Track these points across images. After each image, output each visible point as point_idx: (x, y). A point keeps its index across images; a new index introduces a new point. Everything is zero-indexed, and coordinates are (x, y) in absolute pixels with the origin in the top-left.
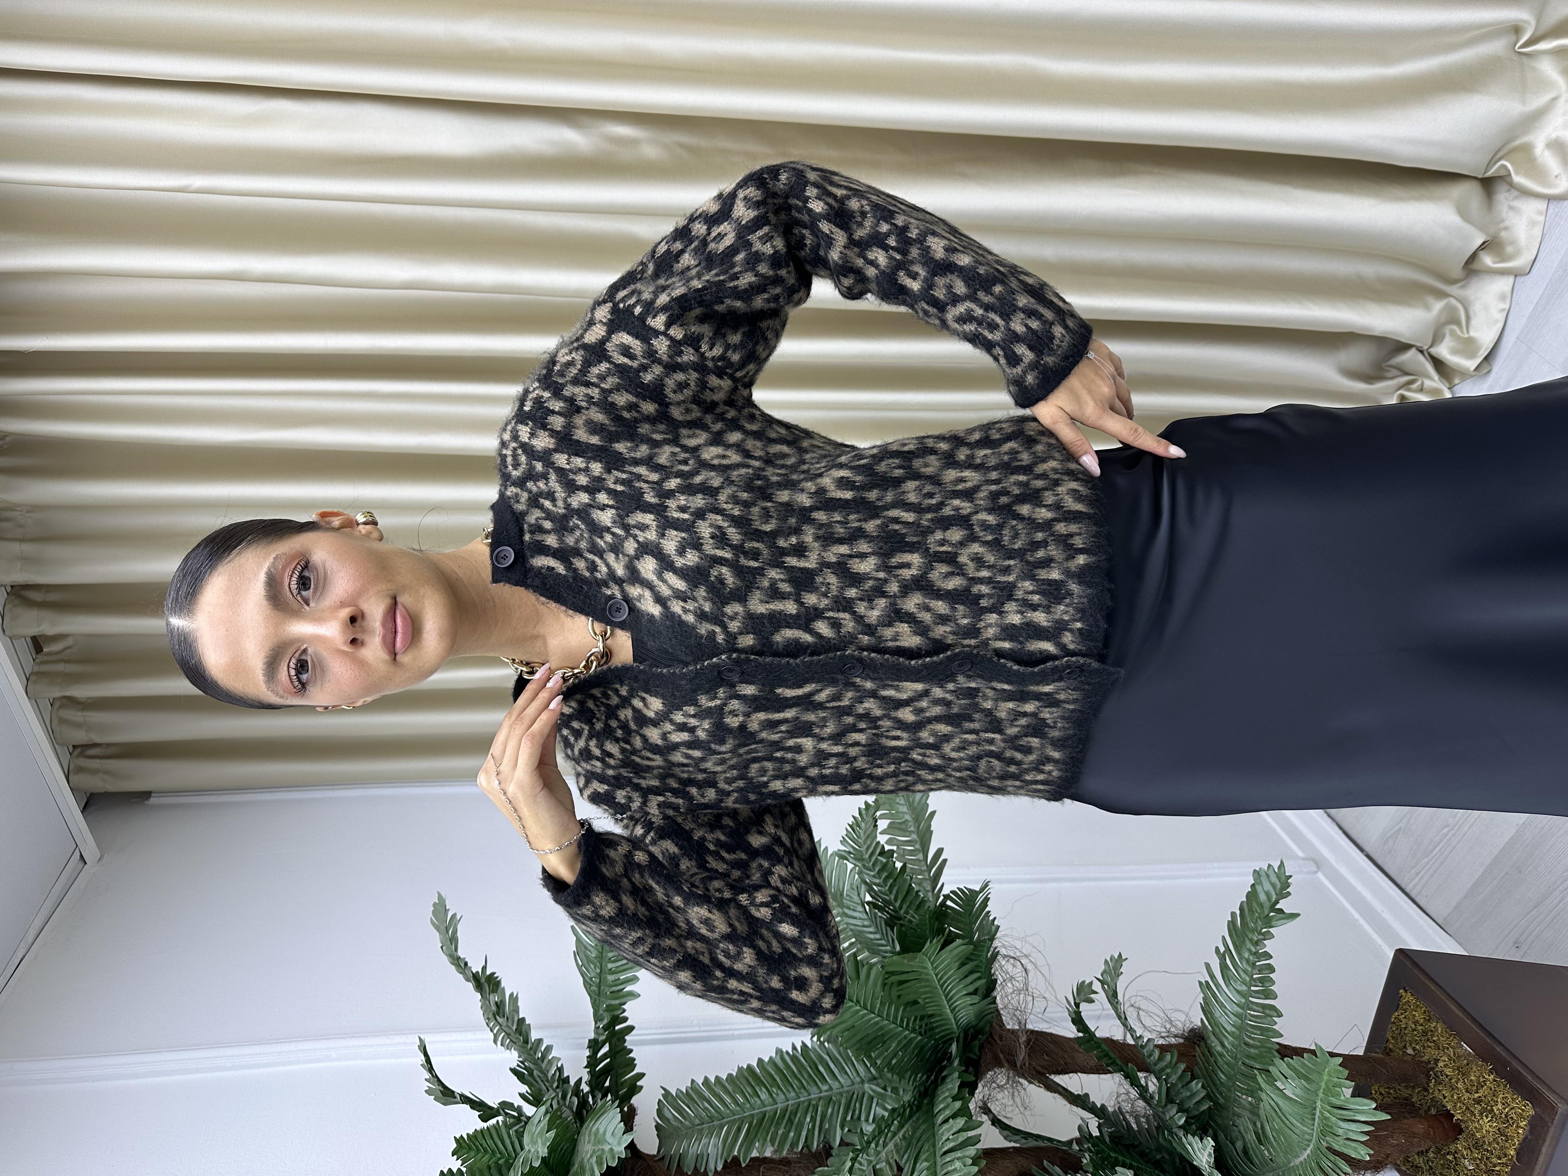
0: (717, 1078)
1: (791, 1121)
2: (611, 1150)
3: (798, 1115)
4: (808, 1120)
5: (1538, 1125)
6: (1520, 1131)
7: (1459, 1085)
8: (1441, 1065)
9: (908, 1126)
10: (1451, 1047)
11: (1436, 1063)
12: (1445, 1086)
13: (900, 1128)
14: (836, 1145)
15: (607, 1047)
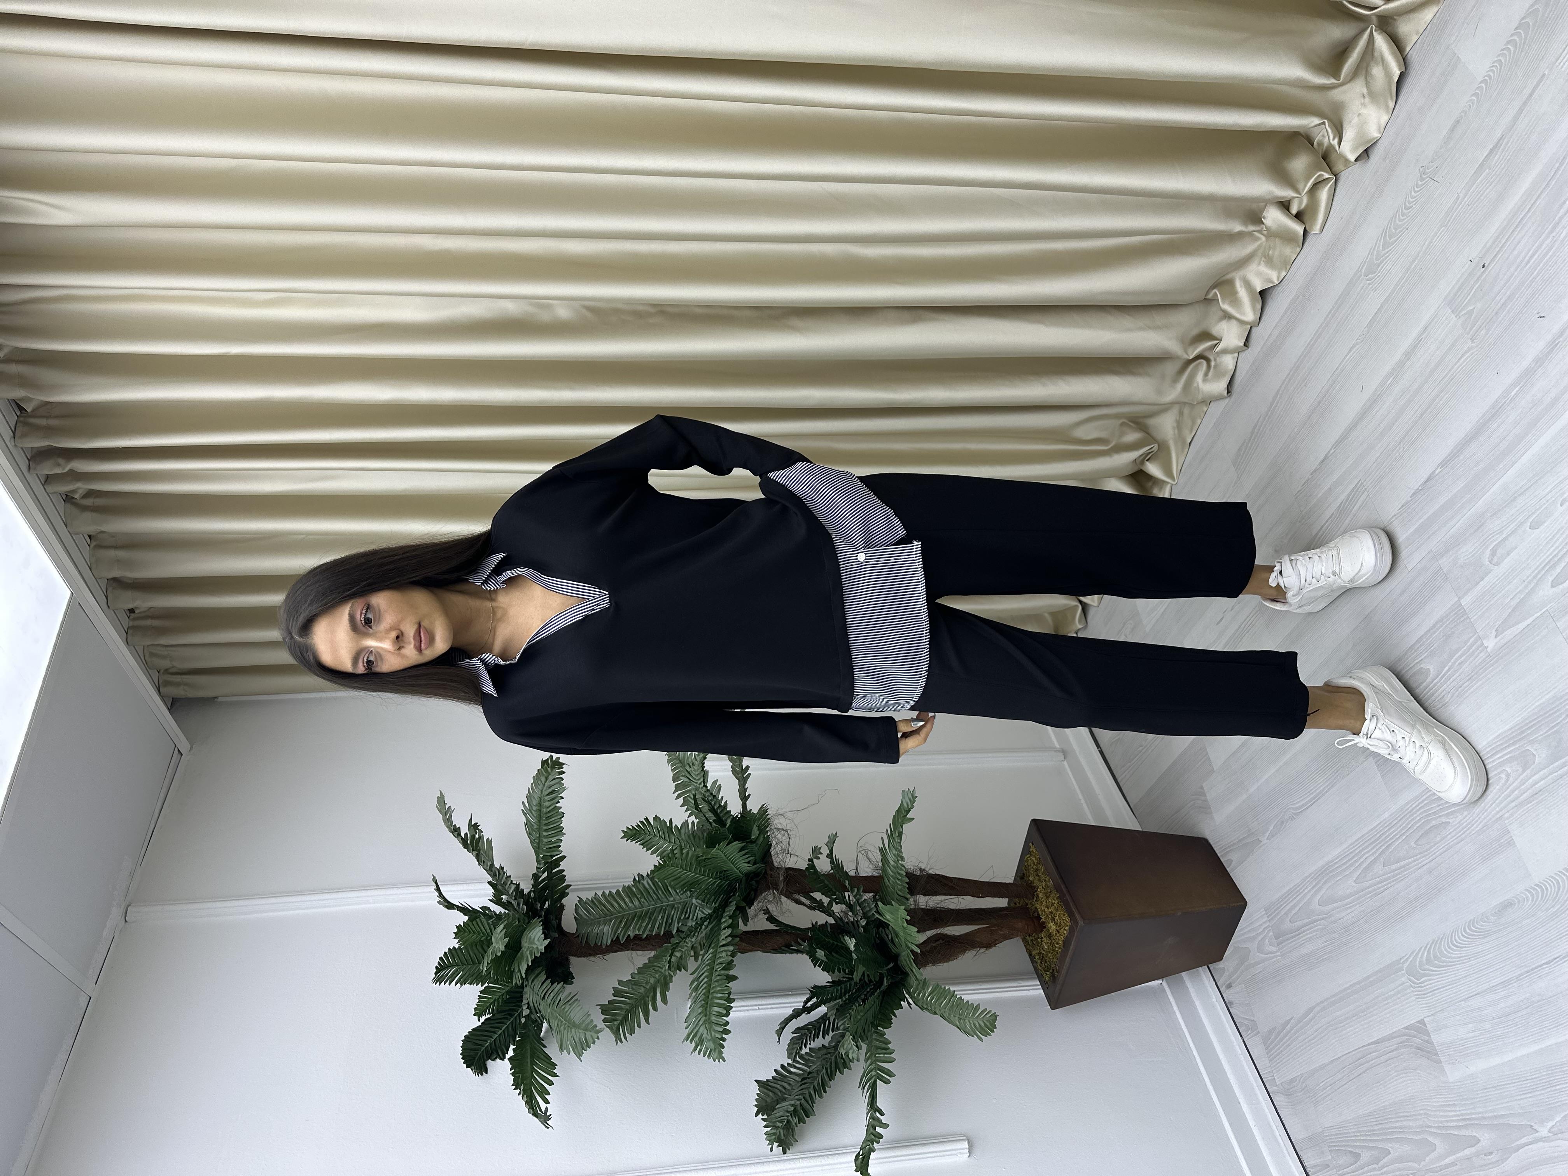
0: (610, 892)
2: (537, 948)
4: (660, 917)
5: (1072, 930)
6: (1065, 932)
7: (1044, 903)
8: (1039, 890)
9: (710, 927)
10: (1045, 881)
11: (1037, 889)
12: (1039, 902)
13: (707, 927)
14: (674, 932)
15: (546, 874)
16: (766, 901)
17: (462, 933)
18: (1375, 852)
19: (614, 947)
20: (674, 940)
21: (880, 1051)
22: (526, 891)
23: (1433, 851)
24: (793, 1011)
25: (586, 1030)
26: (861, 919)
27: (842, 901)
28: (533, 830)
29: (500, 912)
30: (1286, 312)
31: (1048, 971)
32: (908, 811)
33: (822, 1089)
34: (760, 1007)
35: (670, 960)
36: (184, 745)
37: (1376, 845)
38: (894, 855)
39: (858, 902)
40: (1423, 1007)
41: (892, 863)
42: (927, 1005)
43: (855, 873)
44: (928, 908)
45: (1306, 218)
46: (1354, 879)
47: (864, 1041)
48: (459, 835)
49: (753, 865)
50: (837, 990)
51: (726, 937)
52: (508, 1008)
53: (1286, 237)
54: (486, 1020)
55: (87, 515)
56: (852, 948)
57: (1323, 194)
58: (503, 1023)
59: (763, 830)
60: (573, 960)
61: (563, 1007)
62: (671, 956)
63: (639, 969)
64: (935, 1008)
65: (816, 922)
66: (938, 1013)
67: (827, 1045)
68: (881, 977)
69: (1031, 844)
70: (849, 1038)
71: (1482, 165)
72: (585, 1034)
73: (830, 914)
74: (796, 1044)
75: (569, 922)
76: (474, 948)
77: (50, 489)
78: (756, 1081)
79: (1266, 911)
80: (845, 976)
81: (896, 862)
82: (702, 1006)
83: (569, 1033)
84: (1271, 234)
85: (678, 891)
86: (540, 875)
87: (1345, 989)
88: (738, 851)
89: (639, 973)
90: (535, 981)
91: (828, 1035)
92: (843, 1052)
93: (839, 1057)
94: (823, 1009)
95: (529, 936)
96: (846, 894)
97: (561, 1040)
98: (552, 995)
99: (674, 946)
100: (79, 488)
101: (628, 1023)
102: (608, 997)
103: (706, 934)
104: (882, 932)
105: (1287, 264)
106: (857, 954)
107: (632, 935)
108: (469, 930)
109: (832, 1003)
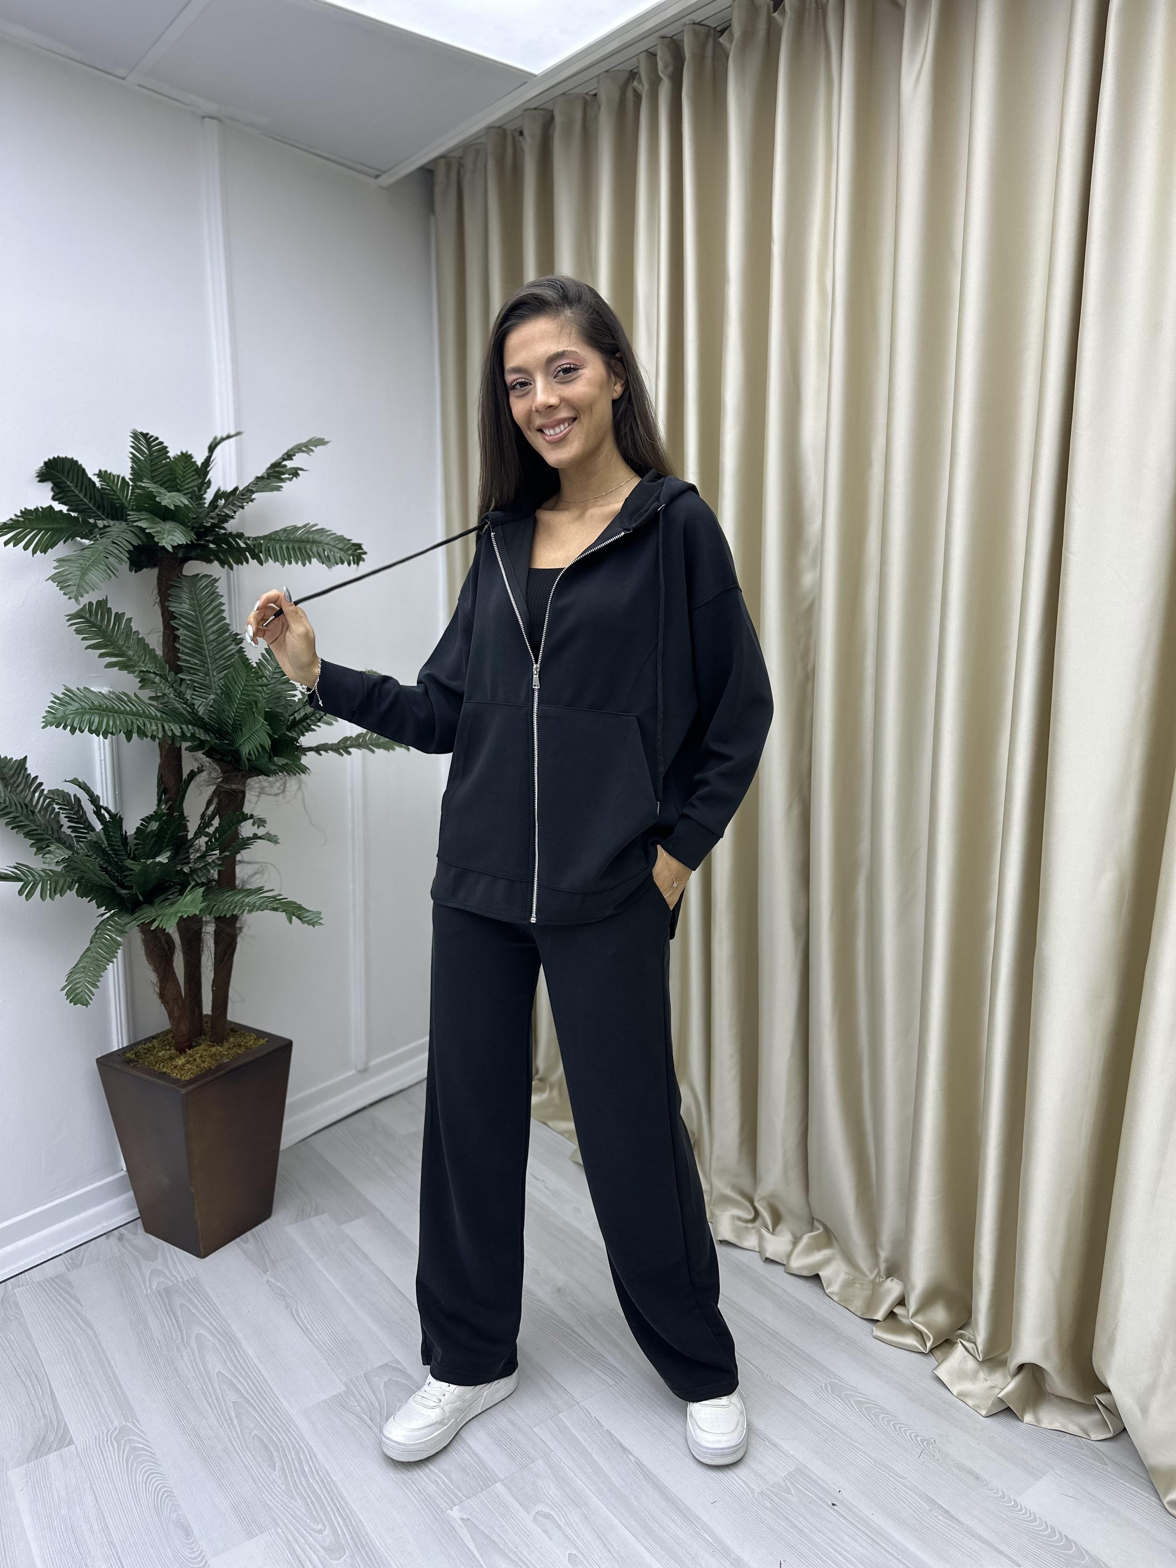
0: (224, 611)
1: (195, 651)
2: (164, 538)
3: (199, 656)
4: (196, 661)
5: (177, 1081)
6: (175, 1075)
7: (205, 1053)
8: (219, 1048)
9: (185, 712)
10: (228, 1054)
11: (220, 1046)
12: (206, 1048)
13: (184, 709)
14: (180, 676)
15: (243, 545)
16: (211, 770)
17: (184, 460)
18: (248, 1393)
19: (166, 614)
20: (171, 677)
21: (53, 885)
22: (225, 525)
23: (246, 1454)
24: (97, 795)
25: (79, 586)
26: (190, 868)
27: (210, 848)
28: (288, 534)
29: (205, 499)
30: (798, 1301)
31: (135, 1056)
32: (299, 917)
33: (16, 825)
34: (103, 762)
35: (150, 672)
36: (386, 180)
37: (255, 1395)
38: (255, 903)
39: (207, 864)
40: (86, 1443)
41: (247, 900)
42: (100, 934)
43: (239, 861)
44: (203, 934)
45: (889, 1322)
46: (222, 1372)
47: (65, 869)
48: (284, 460)
49: (247, 759)
50: (117, 842)
51: (172, 730)
52: (106, 504)
53: (872, 1303)
54: (94, 483)
55: (616, 94)
56: (158, 859)
57: (911, 1340)
58: (91, 498)
59: (283, 768)
60: (155, 572)
61: (103, 563)
62: (154, 673)
63: (143, 639)
64: (97, 942)
65: (188, 821)
66: (92, 944)
67: (63, 830)
68: (129, 888)
69: (267, 1039)
70: (66, 854)
71: (934, 1502)
72: (74, 585)
73: (197, 835)
74: (63, 798)
75: (194, 568)
76: (169, 472)
77: (643, 58)
78: (26, 757)
79: (193, 1278)
80: (132, 851)
81: (248, 904)
82: (100, 705)
83: (75, 569)
84: (875, 1287)
85: (221, 681)
86: (242, 540)
87: (108, 1361)
88: (262, 743)
89: (139, 639)
90: (133, 535)
91: (72, 832)
92: (52, 848)
93: (49, 843)
94: (98, 826)
95: (176, 530)
96: (217, 852)
97: (68, 560)
98: (116, 551)
99: (164, 677)
100: (643, 86)
101: (87, 627)
102: (115, 607)
103: (177, 708)
104: (176, 888)
105: (845, 1303)
106: (152, 864)
107: (178, 633)
108: (187, 467)
109: (103, 837)
